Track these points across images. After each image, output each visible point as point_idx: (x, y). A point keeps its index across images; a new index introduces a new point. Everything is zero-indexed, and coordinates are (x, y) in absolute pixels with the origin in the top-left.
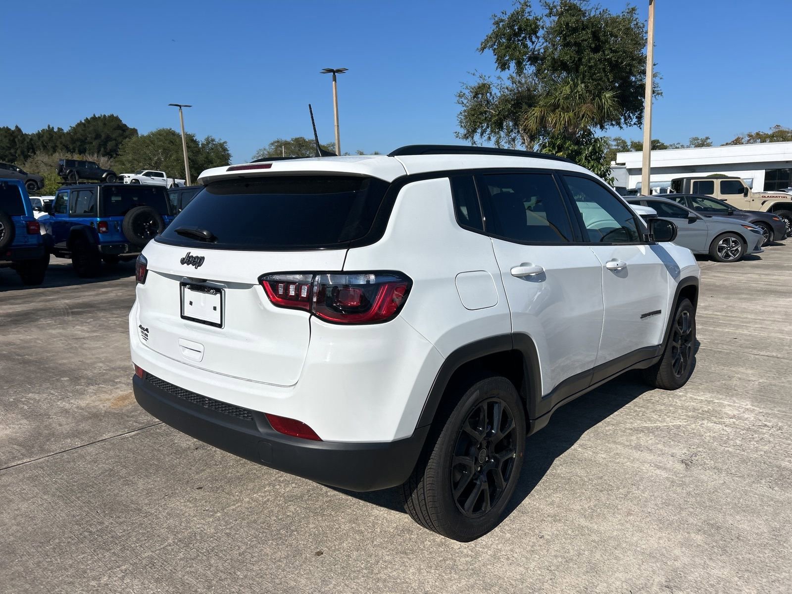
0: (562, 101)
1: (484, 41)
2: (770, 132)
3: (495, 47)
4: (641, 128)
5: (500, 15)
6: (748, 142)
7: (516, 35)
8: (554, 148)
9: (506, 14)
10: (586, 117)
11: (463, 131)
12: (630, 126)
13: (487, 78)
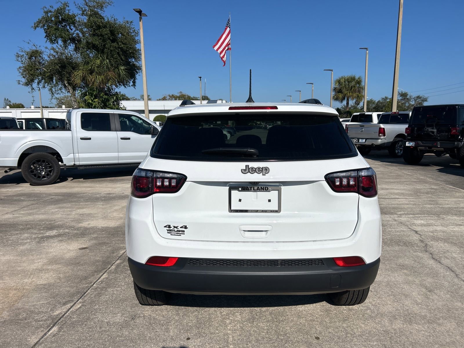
0: (96, 68)
1: (36, 22)
2: (178, 95)
3: (46, 27)
4: (135, 88)
5: (48, 8)
6: (169, 99)
7: (60, 22)
8: (92, 96)
9: (53, 8)
10: (112, 79)
11: (24, 80)
12: (129, 86)
13: (38, 47)
